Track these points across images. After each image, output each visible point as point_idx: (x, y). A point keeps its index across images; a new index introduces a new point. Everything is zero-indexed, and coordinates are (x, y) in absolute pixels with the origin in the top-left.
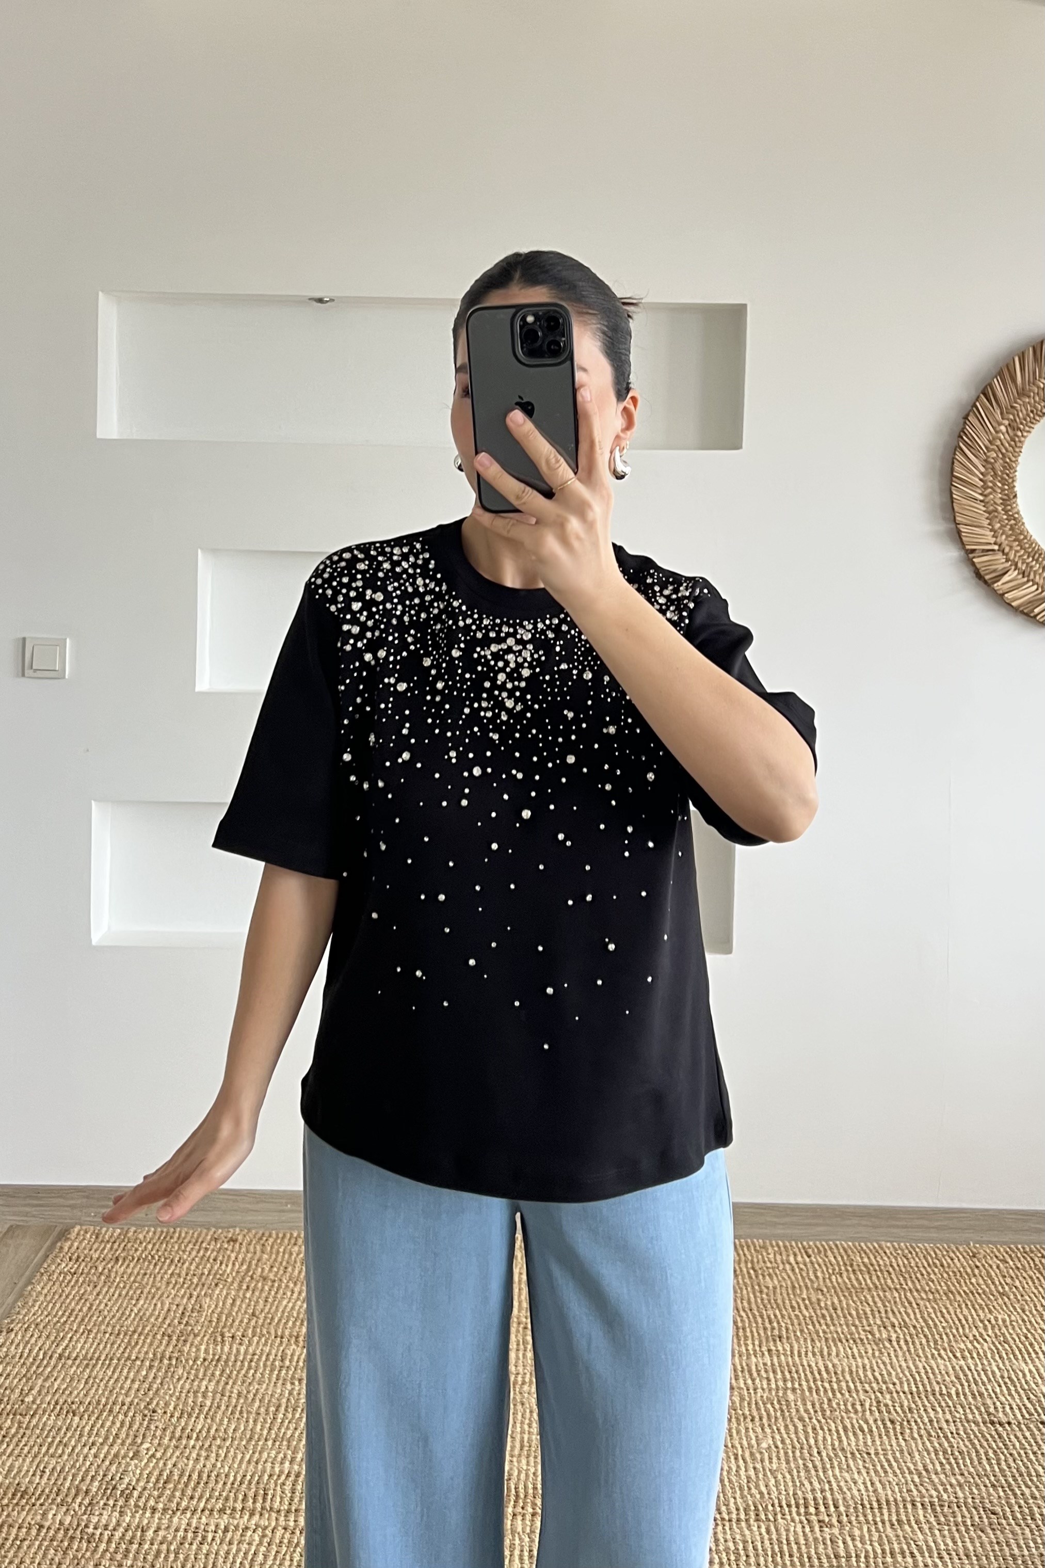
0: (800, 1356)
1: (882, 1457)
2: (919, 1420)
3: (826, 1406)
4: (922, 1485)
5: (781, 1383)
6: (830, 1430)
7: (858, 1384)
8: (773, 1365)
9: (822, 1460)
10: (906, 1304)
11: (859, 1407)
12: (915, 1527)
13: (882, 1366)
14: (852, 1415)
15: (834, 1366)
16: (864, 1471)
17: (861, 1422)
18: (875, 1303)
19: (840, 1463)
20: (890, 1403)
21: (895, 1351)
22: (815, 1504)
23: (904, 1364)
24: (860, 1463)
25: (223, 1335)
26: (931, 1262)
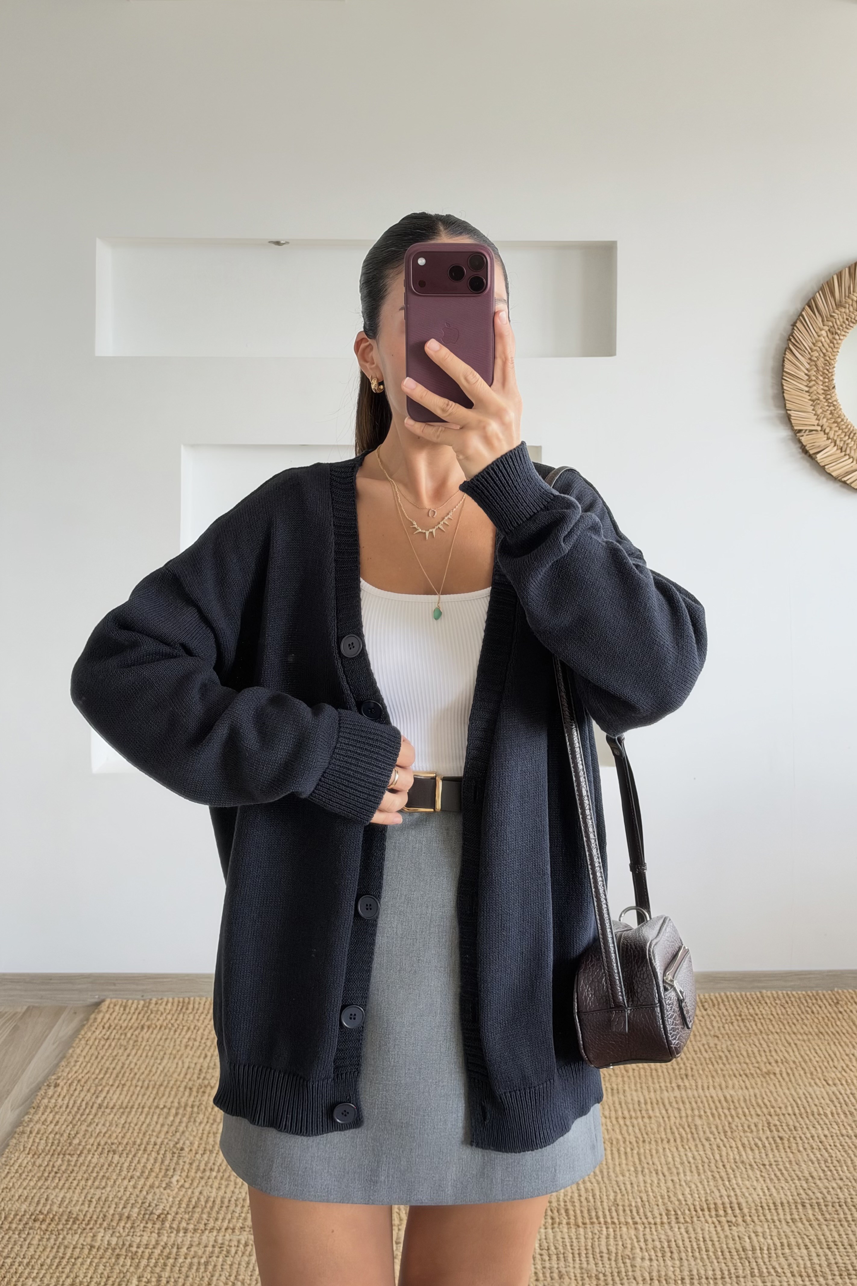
0: (703, 1089)
1: (775, 1168)
2: (803, 1136)
3: (727, 1128)
4: (809, 1189)
7: (751, 1109)
9: (726, 1171)
10: (786, 1044)
11: (753, 1128)
12: (807, 1224)
13: (769, 1094)
14: (749, 1134)
15: (731, 1096)
16: (761, 1180)
17: (757, 1140)
18: (761, 1044)
19: (741, 1173)
20: (781, 1123)
21: (779, 1082)
22: (724, 1207)
23: (787, 1092)
24: (758, 1173)
26: (804, 1011)
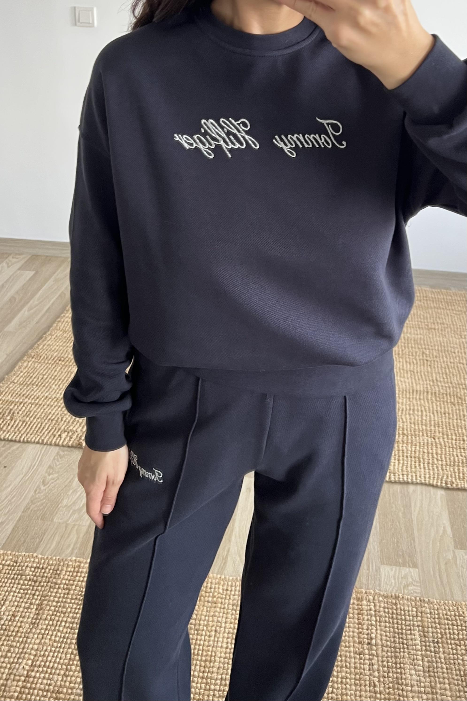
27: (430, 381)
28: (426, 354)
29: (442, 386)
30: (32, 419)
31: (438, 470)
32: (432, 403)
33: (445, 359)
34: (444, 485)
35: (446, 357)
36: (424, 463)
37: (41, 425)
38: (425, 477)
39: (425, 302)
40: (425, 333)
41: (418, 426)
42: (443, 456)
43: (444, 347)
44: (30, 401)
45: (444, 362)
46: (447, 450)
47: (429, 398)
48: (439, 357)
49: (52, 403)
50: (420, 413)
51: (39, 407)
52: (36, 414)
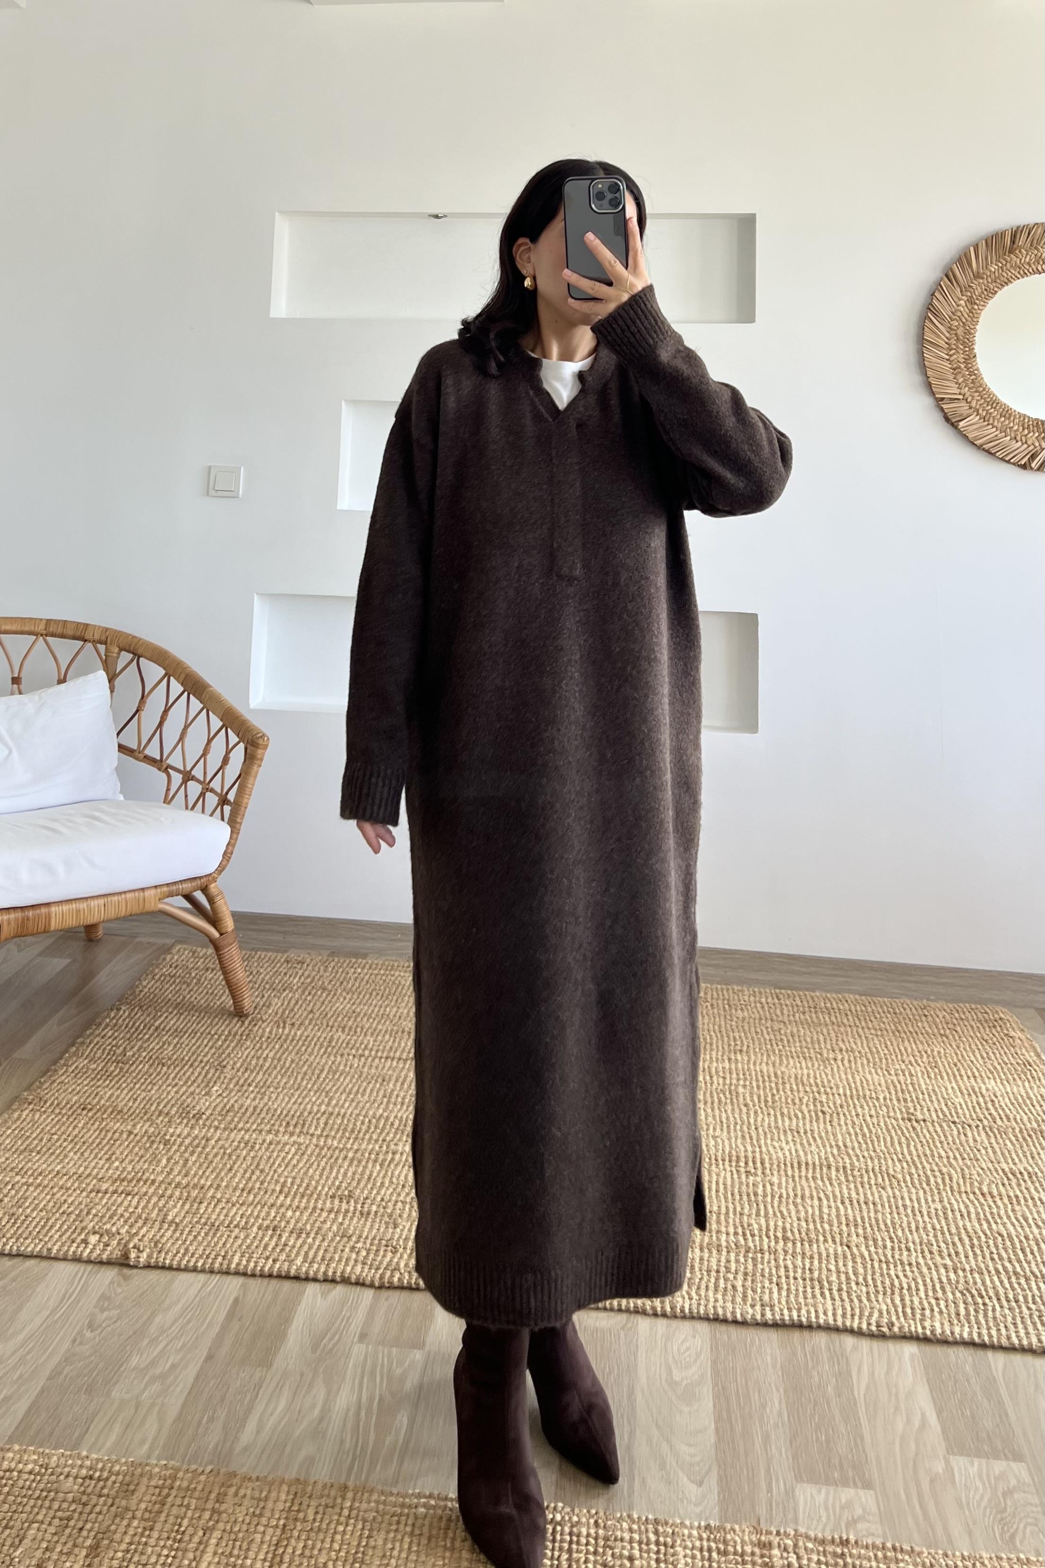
0: (755, 1064)
1: (809, 1135)
2: (846, 1113)
3: (769, 1099)
4: (838, 1155)
5: (734, 1081)
6: (769, 1114)
7: (800, 1086)
8: (730, 1069)
9: (759, 1132)
11: (797, 1101)
12: (826, 1181)
13: (822, 1075)
14: (789, 1105)
15: (782, 1073)
16: (791, 1144)
17: (797, 1111)
18: (825, 1035)
19: (774, 1135)
20: (824, 1100)
21: (835, 1068)
22: (749, 1160)
23: (840, 1077)
25: (284, 1023)
27: (831, 1147)
28: (821, 1102)
29: (857, 1156)
30: (29, 1211)
31: (860, 1301)
32: (840, 1185)
33: (859, 1110)
34: (874, 1328)
35: (862, 1107)
36: (830, 1290)
37: (46, 1223)
38: (834, 1315)
39: (814, 1015)
40: (816, 1066)
41: (815, 1225)
42: (869, 1278)
43: (857, 1090)
44: (24, 1180)
45: (857, 1115)
46: (876, 1265)
47: (834, 1177)
48: (848, 1106)
49: (69, 1184)
50: (816, 1202)
51: (42, 1191)
52: (36, 1202)
